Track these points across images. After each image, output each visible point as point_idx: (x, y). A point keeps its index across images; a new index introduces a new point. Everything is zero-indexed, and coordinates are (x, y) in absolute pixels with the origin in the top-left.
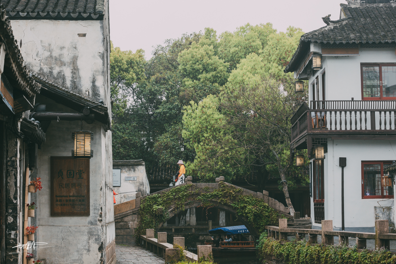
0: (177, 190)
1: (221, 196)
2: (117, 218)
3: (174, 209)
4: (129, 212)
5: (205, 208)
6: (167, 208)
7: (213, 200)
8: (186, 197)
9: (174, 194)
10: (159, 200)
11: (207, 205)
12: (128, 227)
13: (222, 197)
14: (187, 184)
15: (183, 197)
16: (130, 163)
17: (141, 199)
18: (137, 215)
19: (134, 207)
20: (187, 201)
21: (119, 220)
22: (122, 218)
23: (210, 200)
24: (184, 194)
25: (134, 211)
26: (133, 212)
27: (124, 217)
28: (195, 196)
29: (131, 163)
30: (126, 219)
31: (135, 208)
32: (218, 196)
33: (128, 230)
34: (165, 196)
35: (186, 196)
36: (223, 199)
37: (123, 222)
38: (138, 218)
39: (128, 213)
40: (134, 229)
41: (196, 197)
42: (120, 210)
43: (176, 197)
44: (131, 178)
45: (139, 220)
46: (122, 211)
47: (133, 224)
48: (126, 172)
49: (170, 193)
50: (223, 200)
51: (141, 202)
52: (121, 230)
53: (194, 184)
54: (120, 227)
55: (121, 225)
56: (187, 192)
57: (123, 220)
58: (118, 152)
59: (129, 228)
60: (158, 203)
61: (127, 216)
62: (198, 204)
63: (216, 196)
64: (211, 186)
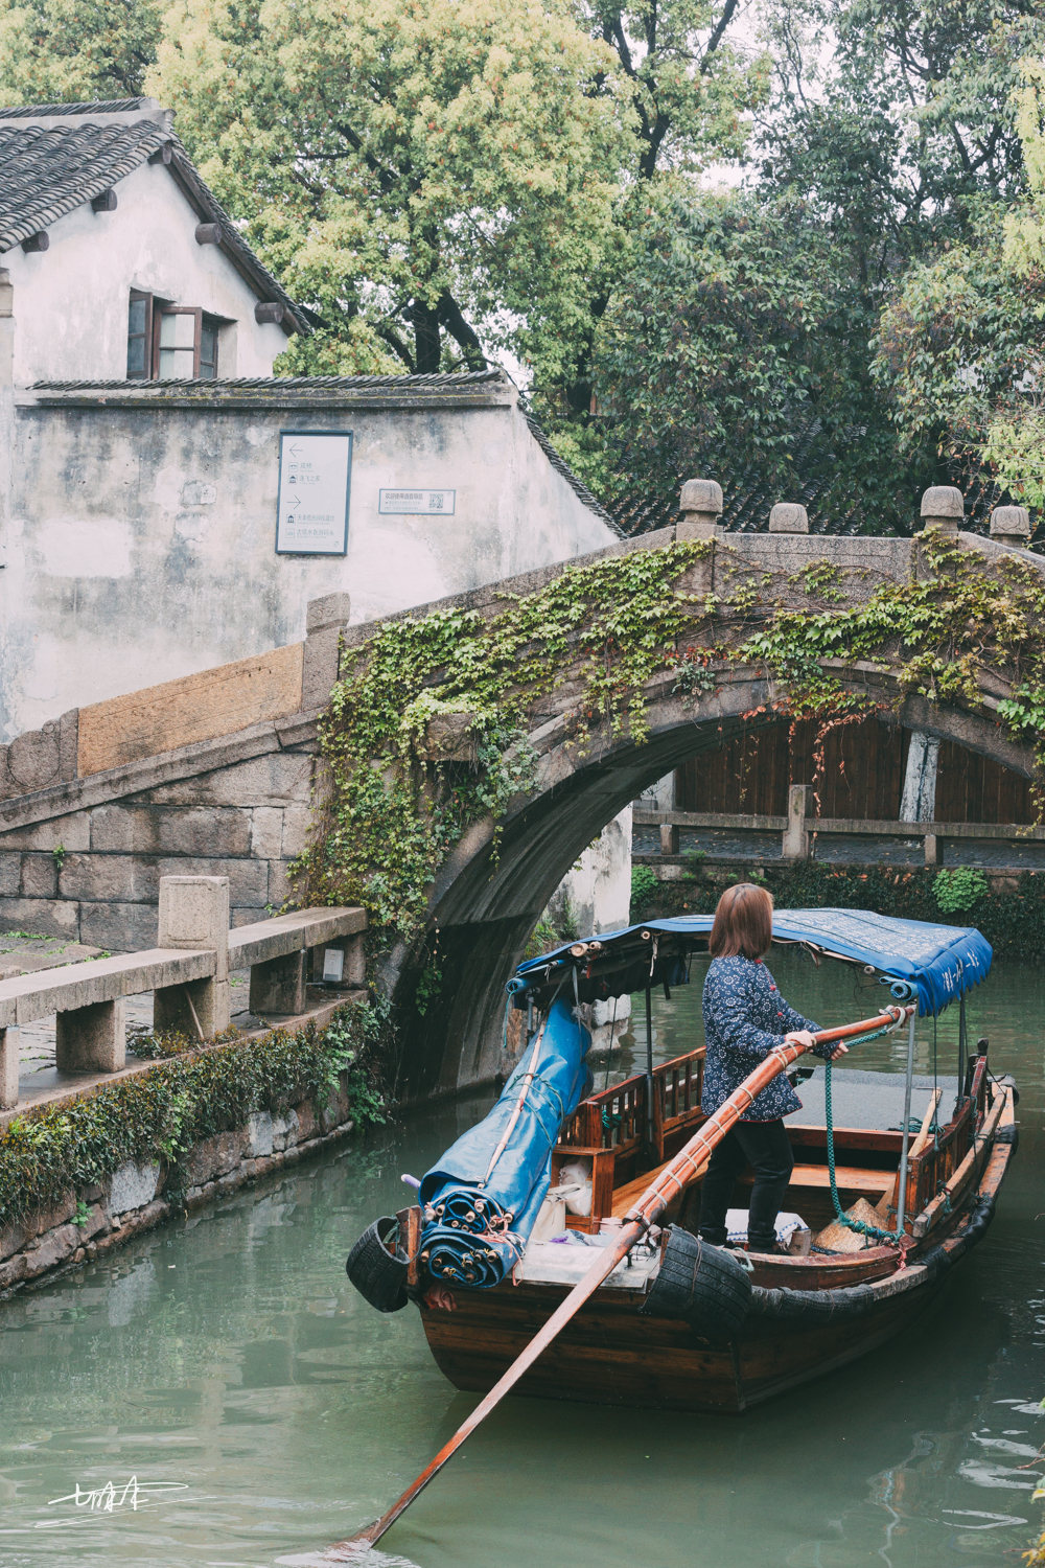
0: (598, 582)
1: (918, 634)
2: (170, 776)
3: (573, 722)
4: (250, 734)
5: (809, 727)
6: (523, 719)
7: (862, 666)
8: (666, 639)
9: (575, 611)
10: (468, 649)
11: (816, 702)
12: (243, 848)
13: (933, 647)
14: (673, 538)
15: (637, 636)
16: (415, 392)
17: (343, 645)
18: (305, 760)
19: (294, 700)
20: (669, 668)
21: (184, 792)
22: (204, 775)
23: (838, 663)
24: (648, 615)
25: (285, 731)
26: (277, 733)
27: (214, 771)
28: (729, 633)
29: (423, 393)
30: (228, 786)
31: (301, 709)
32: (898, 635)
33: (244, 864)
34: (510, 623)
35: (663, 628)
36: (937, 665)
37: (210, 804)
38: (313, 782)
39: (242, 745)
40: (286, 859)
41: (741, 636)
42: (193, 722)
43: (585, 635)
44: (414, 494)
45: (320, 800)
46: (212, 730)
47: (276, 826)
48: (390, 454)
49: (546, 604)
50: (940, 673)
51: (343, 666)
52: (195, 861)
53: (731, 541)
54: (185, 845)
55: (196, 831)
56: (671, 599)
57: (208, 795)
58: (667, 364)
59: (248, 855)
60: (453, 678)
61: (235, 764)
62: (755, 696)
63: (883, 637)
64: (850, 561)
